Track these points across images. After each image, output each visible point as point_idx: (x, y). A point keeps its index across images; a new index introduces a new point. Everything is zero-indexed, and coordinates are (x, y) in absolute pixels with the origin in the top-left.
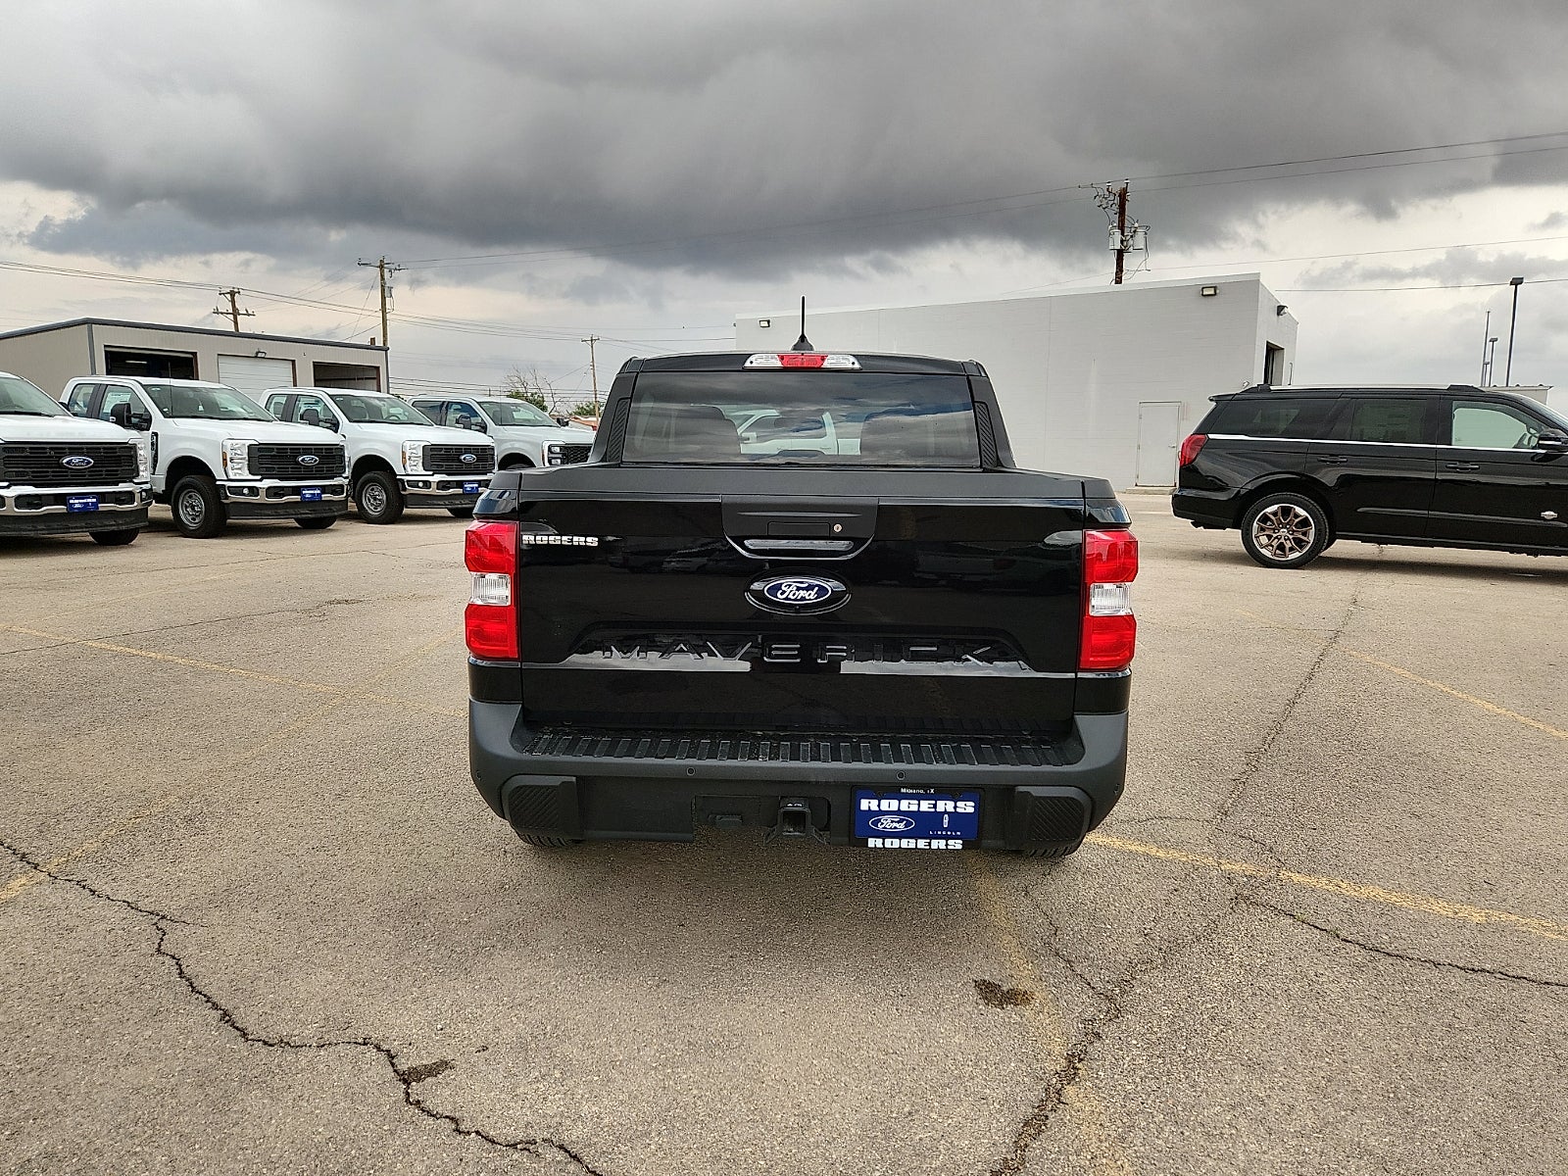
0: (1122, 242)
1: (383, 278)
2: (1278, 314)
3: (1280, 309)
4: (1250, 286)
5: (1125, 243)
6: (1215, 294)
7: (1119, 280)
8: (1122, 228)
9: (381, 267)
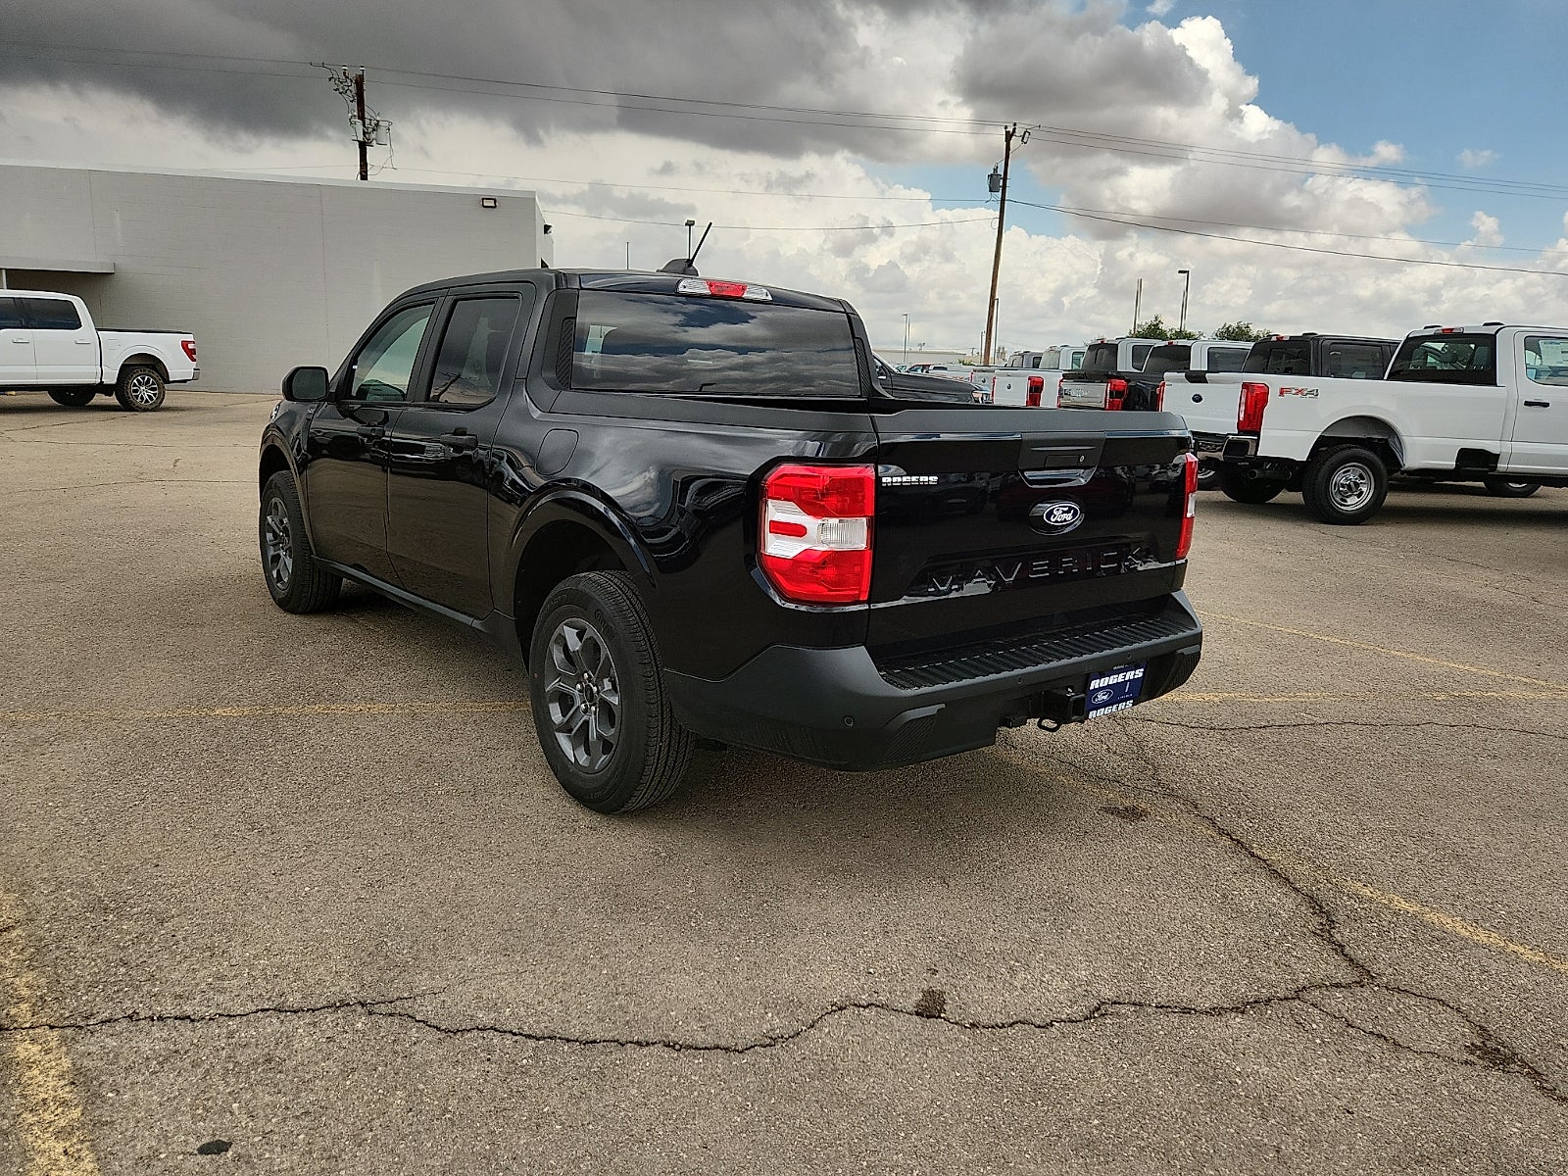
0: (364, 133)
2: (545, 232)
3: (547, 228)
4: (525, 204)
5: (367, 136)
6: (495, 207)
7: (364, 177)
8: (362, 117)
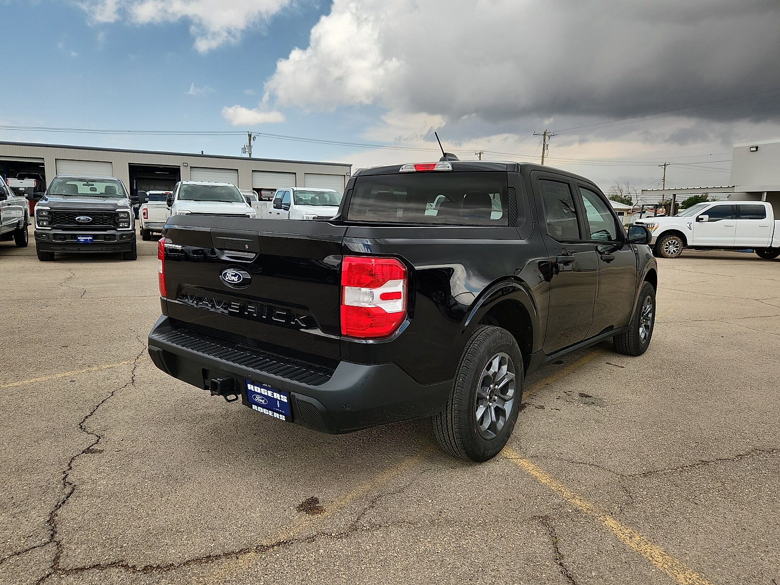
1: (544, 141)
9: (545, 135)
